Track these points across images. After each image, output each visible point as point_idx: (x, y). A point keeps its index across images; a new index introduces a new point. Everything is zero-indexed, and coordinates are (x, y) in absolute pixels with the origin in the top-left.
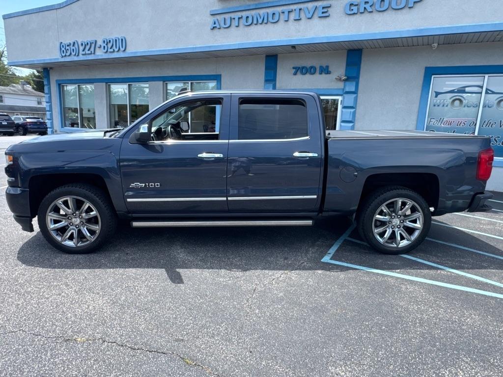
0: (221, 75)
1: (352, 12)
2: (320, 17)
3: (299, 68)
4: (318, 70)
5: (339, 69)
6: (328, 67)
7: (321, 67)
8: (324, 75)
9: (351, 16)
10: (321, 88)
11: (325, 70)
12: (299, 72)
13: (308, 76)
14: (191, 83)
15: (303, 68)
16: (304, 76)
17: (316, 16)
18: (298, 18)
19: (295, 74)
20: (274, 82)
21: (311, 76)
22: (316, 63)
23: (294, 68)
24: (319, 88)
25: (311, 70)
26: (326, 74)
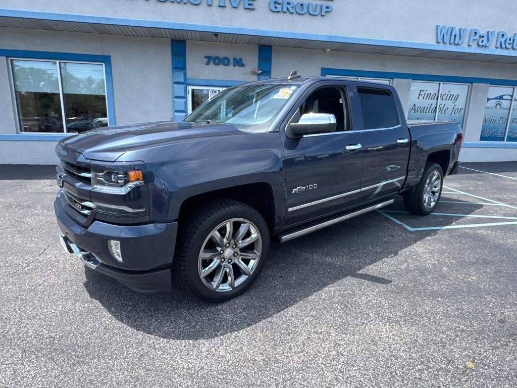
0: (110, 56)
1: (276, 10)
2: (245, 8)
3: (211, 57)
4: (232, 61)
5: (252, 63)
6: (241, 59)
7: (235, 59)
8: (237, 68)
9: (275, 14)
10: (236, 80)
11: (239, 63)
12: (211, 62)
13: (221, 67)
14: (60, 63)
15: (217, 58)
16: (217, 66)
17: (241, 6)
18: (223, 5)
19: (208, 64)
20: (184, 71)
21: (225, 67)
22: (230, 55)
23: (206, 57)
24: (234, 80)
25: (224, 61)
26: (240, 66)
